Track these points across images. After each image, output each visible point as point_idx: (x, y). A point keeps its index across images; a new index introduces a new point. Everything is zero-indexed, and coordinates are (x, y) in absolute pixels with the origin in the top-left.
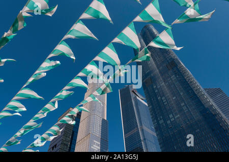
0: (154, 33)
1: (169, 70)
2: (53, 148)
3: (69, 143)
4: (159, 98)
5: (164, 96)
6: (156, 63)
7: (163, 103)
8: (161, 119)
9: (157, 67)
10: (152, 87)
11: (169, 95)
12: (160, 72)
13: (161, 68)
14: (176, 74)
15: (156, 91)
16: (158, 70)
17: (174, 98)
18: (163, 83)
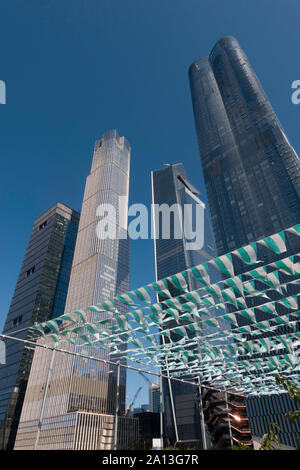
0: (238, 60)
1: (259, 148)
2: (28, 273)
3: (58, 267)
4: (233, 202)
5: (242, 199)
6: (235, 131)
7: (239, 212)
8: (231, 240)
9: (236, 138)
10: (223, 178)
11: (251, 197)
12: (241, 152)
13: (243, 142)
14: (271, 159)
15: (229, 188)
16: (236, 147)
17: (259, 205)
18: (244, 175)
